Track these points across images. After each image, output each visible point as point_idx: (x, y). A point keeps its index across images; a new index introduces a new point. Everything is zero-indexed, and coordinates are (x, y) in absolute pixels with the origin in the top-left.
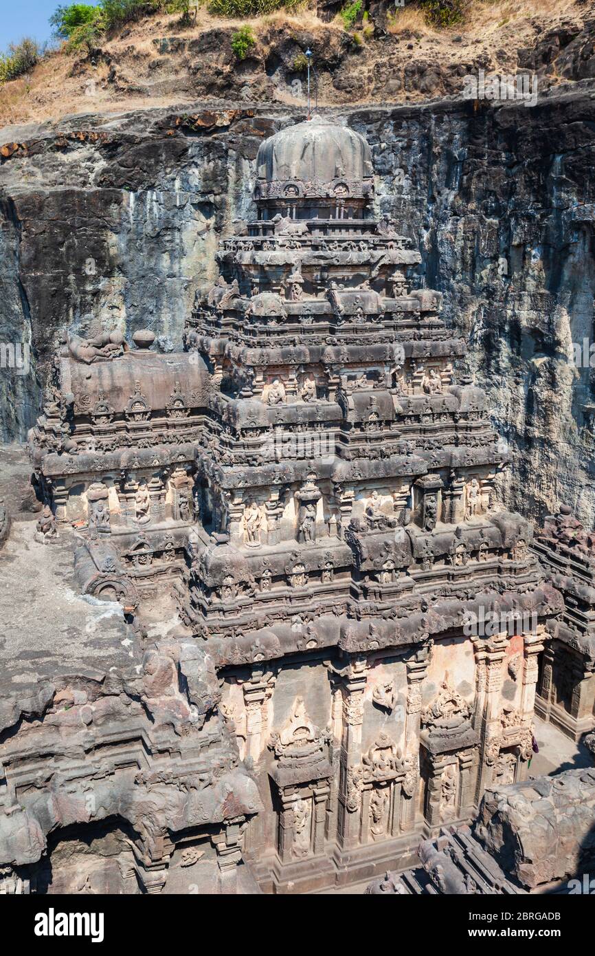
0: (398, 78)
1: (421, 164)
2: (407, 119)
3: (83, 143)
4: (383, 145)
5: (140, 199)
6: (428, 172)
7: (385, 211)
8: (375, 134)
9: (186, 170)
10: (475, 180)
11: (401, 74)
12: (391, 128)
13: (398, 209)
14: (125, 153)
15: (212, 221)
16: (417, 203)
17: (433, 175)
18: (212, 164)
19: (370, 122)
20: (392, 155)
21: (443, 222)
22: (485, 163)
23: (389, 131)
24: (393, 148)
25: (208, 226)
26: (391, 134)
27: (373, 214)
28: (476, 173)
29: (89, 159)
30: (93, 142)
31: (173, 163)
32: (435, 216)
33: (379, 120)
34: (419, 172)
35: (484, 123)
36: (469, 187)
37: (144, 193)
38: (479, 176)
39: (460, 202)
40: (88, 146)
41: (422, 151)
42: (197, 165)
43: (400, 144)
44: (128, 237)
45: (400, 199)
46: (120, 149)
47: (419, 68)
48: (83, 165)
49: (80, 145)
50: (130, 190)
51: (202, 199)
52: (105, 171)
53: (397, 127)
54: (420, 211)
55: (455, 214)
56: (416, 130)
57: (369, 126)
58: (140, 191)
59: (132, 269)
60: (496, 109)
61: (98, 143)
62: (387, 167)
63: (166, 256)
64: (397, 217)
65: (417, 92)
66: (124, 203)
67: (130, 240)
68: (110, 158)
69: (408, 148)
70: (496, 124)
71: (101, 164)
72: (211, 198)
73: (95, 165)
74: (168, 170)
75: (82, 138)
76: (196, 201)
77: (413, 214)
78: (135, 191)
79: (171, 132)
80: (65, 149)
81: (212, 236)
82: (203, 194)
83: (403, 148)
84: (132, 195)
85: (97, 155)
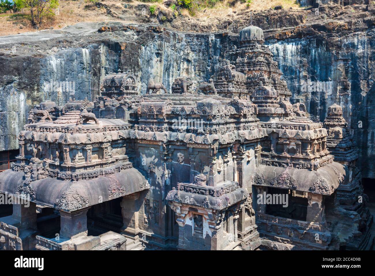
0: (189, 27)
1: (205, 49)
2: (200, 37)
3: (131, 29)
4: (194, 43)
5: (145, 49)
6: (208, 51)
7: (195, 62)
8: (192, 40)
9: (154, 42)
10: (225, 53)
11: (190, 26)
12: (196, 39)
13: (199, 61)
14: (142, 35)
15: (159, 59)
16: (204, 60)
17: (210, 52)
18: (160, 42)
19: (190, 37)
20: (196, 46)
21: (216, 64)
22: (228, 49)
23: (195, 40)
24: (197, 45)
25: (158, 60)
26: (196, 41)
27: (191, 62)
28: (226, 51)
29: (133, 35)
30: (134, 30)
31: (151, 40)
32: (212, 63)
33: (192, 36)
34: (205, 51)
35: (226, 39)
36: (223, 55)
37: (146, 47)
38: (226, 52)
39: (221, 59)
40: (132, 31)
41: (205, 46)
42: (156, 42)
43: (199, 44)
44: (142, 60)
45: (199, 58)
46: (140, 33)
47: (195, 25)
48: (131, 36)
49: (130, 30)
50: (143, 46)
51: (157, 52)
52: (138, 39)
53: (197, 39)
54: (206, 62)
55: (219, 62)
56: (203, 40)
57: (190, 38)
58: (146, 46)
59: (143, 70)
60: (230, 36)
61: (135, 30)
62: (195, 49)
63: (150, 67)
64: (199, 63)
65: (195, 31)
66: (142, 49)
67: (143, 61)
68: (138, 35)
69: (201, 45)
70: (230, 40)
71: (136, 37)
72: (160, 52)
73: (134, 37)
74: (150, 42)
75: (131, 28)
76: (156, 52)
77: (203, 63)
78: (144, 46)
79: (151, 30)
80: (126, 31)
81: (159, 63)
82: (158, 50)
83: (199, 45)
84: (144, 47)
85: (135, 34)
